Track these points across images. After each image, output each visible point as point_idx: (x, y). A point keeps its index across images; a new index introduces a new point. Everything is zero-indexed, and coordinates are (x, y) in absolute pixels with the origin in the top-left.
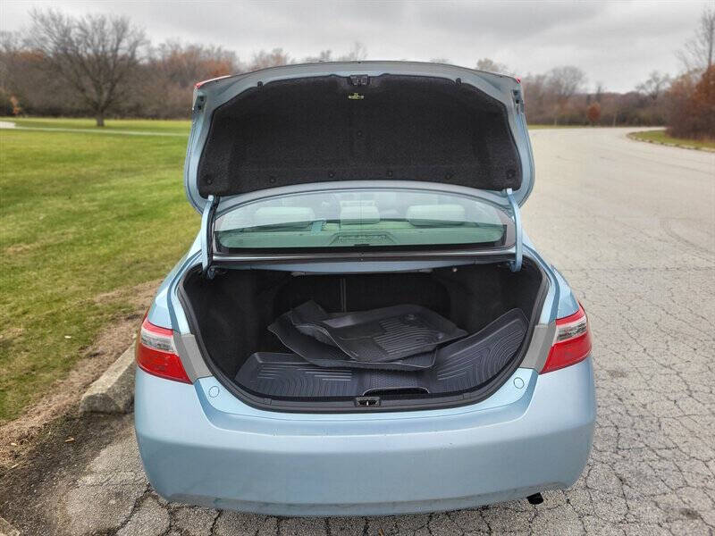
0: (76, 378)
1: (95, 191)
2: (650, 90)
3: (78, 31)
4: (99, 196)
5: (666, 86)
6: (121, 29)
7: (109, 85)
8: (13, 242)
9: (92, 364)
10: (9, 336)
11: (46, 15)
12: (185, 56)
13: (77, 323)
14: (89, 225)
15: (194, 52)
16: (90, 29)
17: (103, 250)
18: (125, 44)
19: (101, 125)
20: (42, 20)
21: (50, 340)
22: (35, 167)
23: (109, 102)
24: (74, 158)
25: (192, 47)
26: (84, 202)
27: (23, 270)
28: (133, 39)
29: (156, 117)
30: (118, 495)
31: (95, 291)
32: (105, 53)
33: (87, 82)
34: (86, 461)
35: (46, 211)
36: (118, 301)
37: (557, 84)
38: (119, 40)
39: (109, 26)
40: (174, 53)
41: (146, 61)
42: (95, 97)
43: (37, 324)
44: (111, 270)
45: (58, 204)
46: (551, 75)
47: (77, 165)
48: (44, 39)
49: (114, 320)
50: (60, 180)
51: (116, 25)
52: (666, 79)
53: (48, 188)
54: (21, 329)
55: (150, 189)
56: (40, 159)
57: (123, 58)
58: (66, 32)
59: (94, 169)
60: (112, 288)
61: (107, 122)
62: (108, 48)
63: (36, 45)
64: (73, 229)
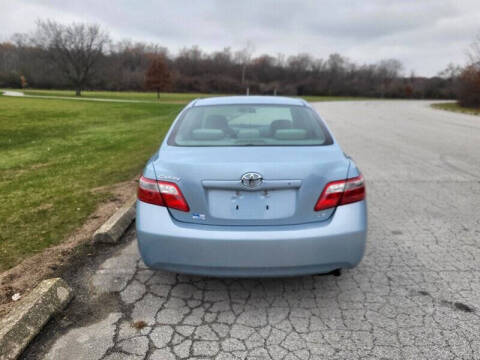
0: (87, 227)
1: (79, 134)
2: (447, 76)
3: (66, 33)
4: (82, 137)
5: (458, 73)
6: (94, 32)
7: (85, 69)
8: (34, 162)
9: (95, 222)
10: (45, 208)
11: (46, 23)
12: (133, 50)
13: (83, 202)
14: (79, 154)
15: (140, 48)
16: (74, 32)
17: (90, 167)
18: (96, 42)
19: (78, 95)
20: (44, 26)
21: (69, 210)
22: (40, 120)
23: (84, 80)
24: (63, 115)
25: (139, 44)
26: (73, 141)
27: (44, 177)
28: (101, 39)
29: (114, 89)
30: (118, 278)
31: (91, 187)
32: (82, 48)
33: (70, 66)
34: (98, 264)
35: (50, 145)
36: (104, 192)
37: (383, 71)
38: (92, 40)
39: (86, 30)
40: (127, 48)
41: (109, 53)
42: (76, 76)
43: (59, 203)
44: (97, 177)
45: (57, 142)
46: (379, 65)
47: (66, 119)
48: (44, 39)
49: (104, 202)
50: (57, 128)
51: (91, 30)
52: (458, 68)
53: (49, 133)
54: (51, 205)
55: (114, 133)
56: (43, 115)
57: (95, 51)
58: (59, 34)
59: (76, 122)
60: (100, 185)
61: (83, 93)
62: (85, 45)
63: (39, 42)
64: (69, 156)
